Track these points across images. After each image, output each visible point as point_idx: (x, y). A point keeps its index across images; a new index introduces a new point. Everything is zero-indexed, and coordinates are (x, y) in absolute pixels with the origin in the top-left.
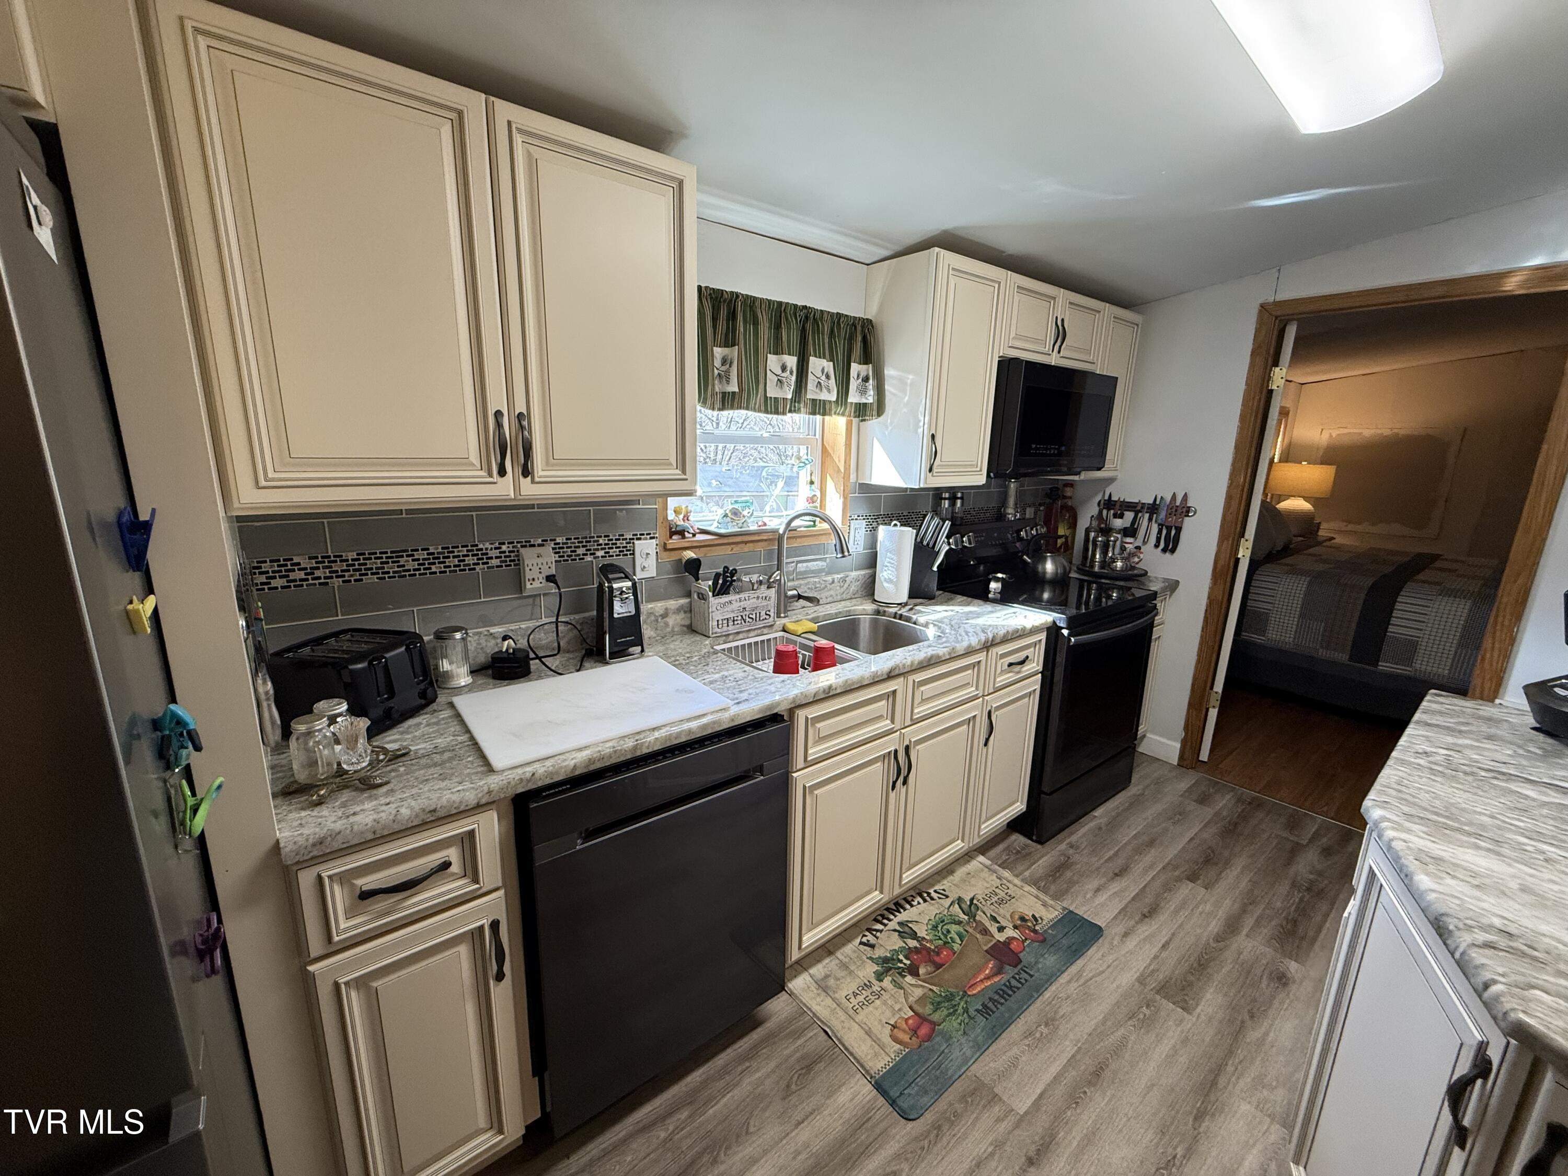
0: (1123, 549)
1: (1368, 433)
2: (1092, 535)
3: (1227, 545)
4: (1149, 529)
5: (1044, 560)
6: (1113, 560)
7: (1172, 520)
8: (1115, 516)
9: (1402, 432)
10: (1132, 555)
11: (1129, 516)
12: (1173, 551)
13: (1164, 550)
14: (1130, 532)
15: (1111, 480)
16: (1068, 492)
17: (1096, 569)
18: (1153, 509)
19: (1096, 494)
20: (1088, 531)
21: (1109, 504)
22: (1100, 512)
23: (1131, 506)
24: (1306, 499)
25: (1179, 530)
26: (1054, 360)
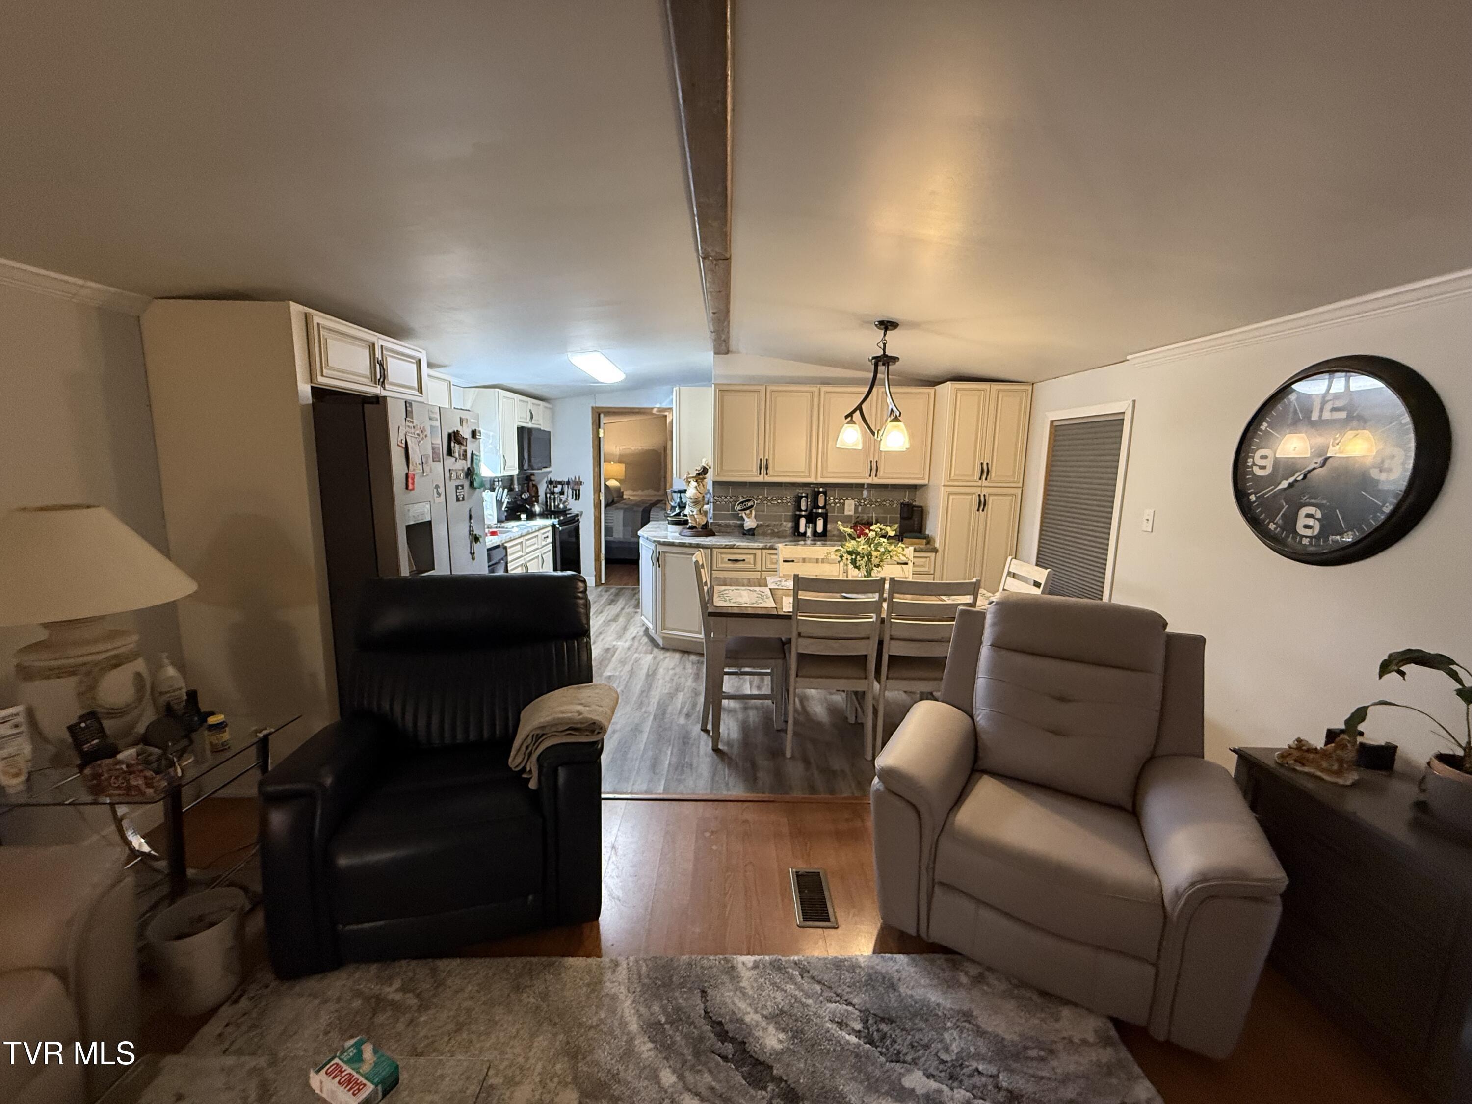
0: (561, 500)
1: (633, 448)
2: (548, 495)
3: (597, 495)
4: (568, 491)
5: (534, 506)
6: (559, 505)
7: (576, 487)
8: (554, 487)
9: (645, 448)
10: (565, 502)
11: (560, 487)
12: (579, 499)
13: (576, 499)
14: (562, 493)
15: (550, 472)
16: (533, 478)
17: (553, 509)
18: (568, 483)
19: (543, 479)
20: (546, 494)
21: (551, 482)
22: (548, 486)
23: (560, 483)
24: (616, 480)
25: (579, 490)
26: (530, 425)
